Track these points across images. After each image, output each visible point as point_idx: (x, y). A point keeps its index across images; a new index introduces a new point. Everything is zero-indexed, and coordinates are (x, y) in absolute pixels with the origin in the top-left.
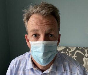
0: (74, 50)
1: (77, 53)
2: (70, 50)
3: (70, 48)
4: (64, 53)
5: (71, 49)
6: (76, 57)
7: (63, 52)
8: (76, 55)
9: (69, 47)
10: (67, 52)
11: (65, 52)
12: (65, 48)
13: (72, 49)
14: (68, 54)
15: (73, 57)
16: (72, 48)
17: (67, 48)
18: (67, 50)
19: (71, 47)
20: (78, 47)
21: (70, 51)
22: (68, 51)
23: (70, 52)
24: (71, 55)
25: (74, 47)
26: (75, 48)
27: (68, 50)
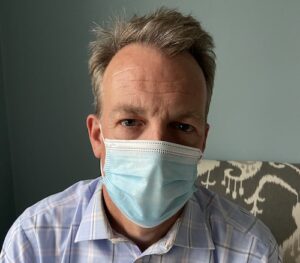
0: (252, 173)
1: (267, 185)
2: (236, 172)
3: (239, 165)
4: (213, 184)
5: (243, 171)
6: (262, 200)
7: (211, 181)
8: (261, 195)
9: (234, 164)
10: (224, 183)
11: (219, 183)
12: (218, 164)
13: (247, 171)
14: (228, 190)
15: (248, 201)
16: (248, 164)
17: (224, 165)
18: (227, 172)
20: (272, 164)
21: (236, 179)
22: (230, 177)
23: (238, 183)
24: (241, 192)
25: (255, 161)
26: (258, 166)
27: (231, 173)
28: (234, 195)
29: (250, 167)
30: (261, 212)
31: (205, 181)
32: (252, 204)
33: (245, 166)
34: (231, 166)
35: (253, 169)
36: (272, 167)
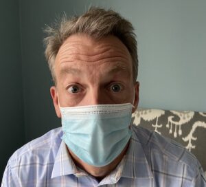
0: (188, 120)
1: (198, 128)
3: (178, 114)
4: (161, 126)
5: (181, 118)
6: (195, 139)
7: (159, 124)
8: (194, 135)
9: (175, 113)
10: (168, 126)
11: (164, 126)
12: (163, 113)
13: (184, 118)
14: (171, 131)
15: (185, 139)
17: (168, 113)
18: (170, 119)
19: (181, 111)
20: (201, 113)
21: (176, 123)
22: (172, 122)
23: (178, 126)
24: (180, 133)
25: (189, 111)
26: (192, 115)
27: (173, 119)
28: (175, 135)
29: (186, 115)
30: (194, 147)
31: (155, 124)
32: (188, 142)
33: (183, 114)
34: (172, 114)
35: (188, 117)
36: (201, 116)
